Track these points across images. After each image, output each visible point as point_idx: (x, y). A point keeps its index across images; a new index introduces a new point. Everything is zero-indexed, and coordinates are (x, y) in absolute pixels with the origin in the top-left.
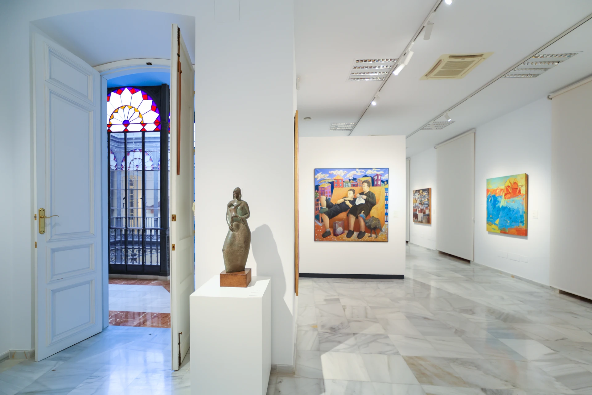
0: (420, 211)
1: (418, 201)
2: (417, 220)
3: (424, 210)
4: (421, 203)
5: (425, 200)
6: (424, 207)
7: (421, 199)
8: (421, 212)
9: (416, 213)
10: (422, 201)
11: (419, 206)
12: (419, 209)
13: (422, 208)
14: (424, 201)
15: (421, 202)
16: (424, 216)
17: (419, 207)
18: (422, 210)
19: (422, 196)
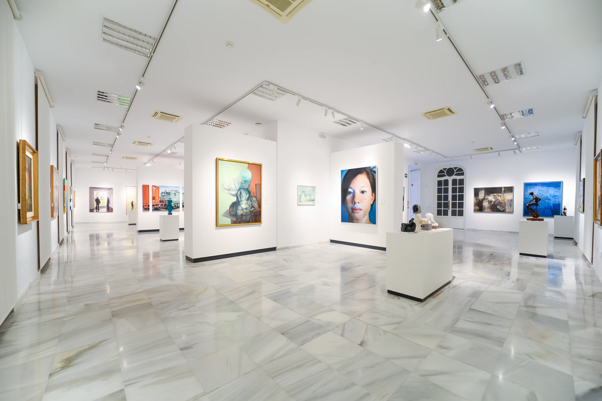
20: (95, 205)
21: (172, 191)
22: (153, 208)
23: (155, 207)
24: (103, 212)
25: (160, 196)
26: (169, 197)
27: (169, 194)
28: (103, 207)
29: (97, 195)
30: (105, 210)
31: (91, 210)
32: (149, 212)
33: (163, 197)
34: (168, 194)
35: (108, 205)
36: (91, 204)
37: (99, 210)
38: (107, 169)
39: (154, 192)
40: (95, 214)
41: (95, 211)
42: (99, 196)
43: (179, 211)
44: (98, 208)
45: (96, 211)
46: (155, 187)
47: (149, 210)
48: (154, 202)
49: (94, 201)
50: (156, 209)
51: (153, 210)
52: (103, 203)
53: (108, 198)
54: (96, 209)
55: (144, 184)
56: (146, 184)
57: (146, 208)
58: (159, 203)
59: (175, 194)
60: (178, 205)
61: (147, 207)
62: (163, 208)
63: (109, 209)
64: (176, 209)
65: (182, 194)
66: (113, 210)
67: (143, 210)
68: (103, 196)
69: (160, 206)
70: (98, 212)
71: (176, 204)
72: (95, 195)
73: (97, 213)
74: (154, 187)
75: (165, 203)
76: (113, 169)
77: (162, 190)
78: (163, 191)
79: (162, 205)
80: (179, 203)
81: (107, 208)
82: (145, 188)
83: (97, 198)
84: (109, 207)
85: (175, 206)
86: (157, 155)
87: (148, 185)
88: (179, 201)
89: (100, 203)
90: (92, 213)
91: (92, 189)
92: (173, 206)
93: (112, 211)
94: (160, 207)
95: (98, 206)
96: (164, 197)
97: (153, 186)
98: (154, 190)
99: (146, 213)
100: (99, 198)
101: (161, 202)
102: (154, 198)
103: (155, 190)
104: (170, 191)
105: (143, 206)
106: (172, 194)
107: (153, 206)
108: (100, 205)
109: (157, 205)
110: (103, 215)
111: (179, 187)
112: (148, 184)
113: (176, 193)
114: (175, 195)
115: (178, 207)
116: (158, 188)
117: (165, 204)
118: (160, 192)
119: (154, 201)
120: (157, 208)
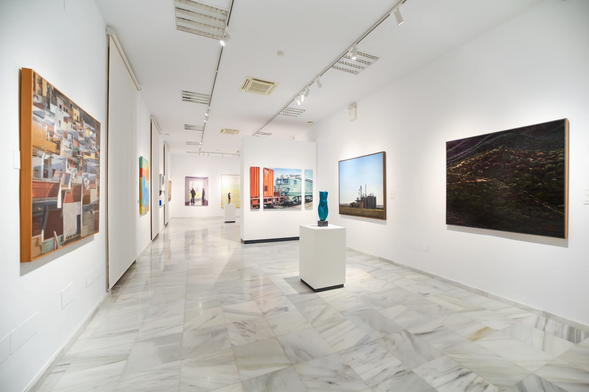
0: (71, 194)
1: (63, 149)
2: (58, 238)
3: (85, 188)
4: (74, 159)
5: (88, 154)
6: (85, 179)
7: (75, 144)
8: (76, 199)
9: (55, 204)
10: (79, 153)
11: (68, 171)
12: (66, 183)
13: (79, 181)
14: (86, 157)
15: (74, 155)
16: (85, 210)
17: (68, 176)
18: (77, 189)
19: (81, 135)
20: (191, 198)
21: (291, 176)
22: (265, 204)
23: (268, 202)
24: (199, 206)
25: (275, 184)
26: (287, 186)
27: (288, 182)
28: (198, 200)
29: (192, 186)
30: (200, 203)
31: (187, 204)
32: (259, 211)
33: (279, 186)
34: (285, 182)
35: (203, 197)
36: (186, 197)
37: (195, 204)
38: (203, 154)
39: (266, 179)
40: (190, 207)
41: (190, 204)
42: (195, 187)
43: (300, 209)
44: (193, 201)
45: (192, 205)
46: (268, 169)
47: (259, 208)
48: (267, 194)
49: (189, 193)
50: (269, 206)
51: (265, 208)
52: (199, 195)
53: (203, 189)
54: (192, 202)
55: (253, 166)
56: (255, 166)
57: (255, 206)
58: (274, 197)
59: (295, 181)
60: (300, 199)
61: (255, 203)
62: (279, 205)
63: (205, 203)
64: (297, 207)
65: (304, 181)
66: (208, 203)
67: (251, 208)
68: (197, 185)
69: (274, 201)
70: (194, 205)
71: (297, 198)
72: (190, 186)
73: (193, 207)
74: (266, 171)
75: (282, 195)
76: (208, 154)
77: (277, 175)
78: (279, 177)
79: (277, 199)
80: (301, 196)
81: (202, 201)
82: (254, 171)
83: (193, 189)
84: (204, 200)
85: (295, 201)
86: (270, 120)
87: (259, 168)
88: (301, 193)
89: (195, 195)
90: (187, 207)
91: (188, 178)
92: (293, 200)
93: (207, 205)
94: (274, 203)
95: (194, 199)
96: (281, 187)
97: (266, 169)
98: (266, 176)
99: (256, 212)
100: (195, 189)
101: (276, 194)
102: (266, 189)
103: (268, 175)
104: (288, 176)
105: (251, 201)
106: (291, 181)
107: (265, 200)
108: (196, 197)
109: (270, 200)
110: (197, 209)
111: (300, 170)
112: (257, 166)
113: (296, 179)
114: (296, 184)
115: (300, 203)
116: (271, 171)
117: (281, 198)
118: (275, 179)
119: (265, 192)
120: (270, 204)
